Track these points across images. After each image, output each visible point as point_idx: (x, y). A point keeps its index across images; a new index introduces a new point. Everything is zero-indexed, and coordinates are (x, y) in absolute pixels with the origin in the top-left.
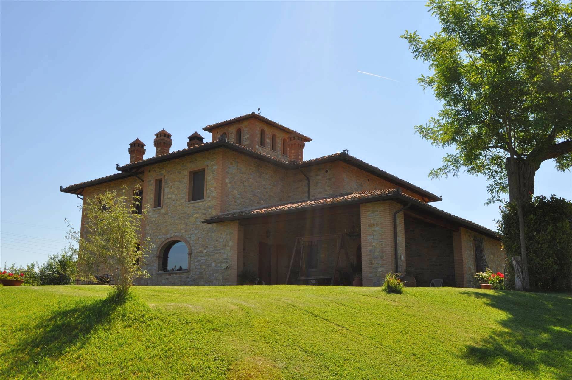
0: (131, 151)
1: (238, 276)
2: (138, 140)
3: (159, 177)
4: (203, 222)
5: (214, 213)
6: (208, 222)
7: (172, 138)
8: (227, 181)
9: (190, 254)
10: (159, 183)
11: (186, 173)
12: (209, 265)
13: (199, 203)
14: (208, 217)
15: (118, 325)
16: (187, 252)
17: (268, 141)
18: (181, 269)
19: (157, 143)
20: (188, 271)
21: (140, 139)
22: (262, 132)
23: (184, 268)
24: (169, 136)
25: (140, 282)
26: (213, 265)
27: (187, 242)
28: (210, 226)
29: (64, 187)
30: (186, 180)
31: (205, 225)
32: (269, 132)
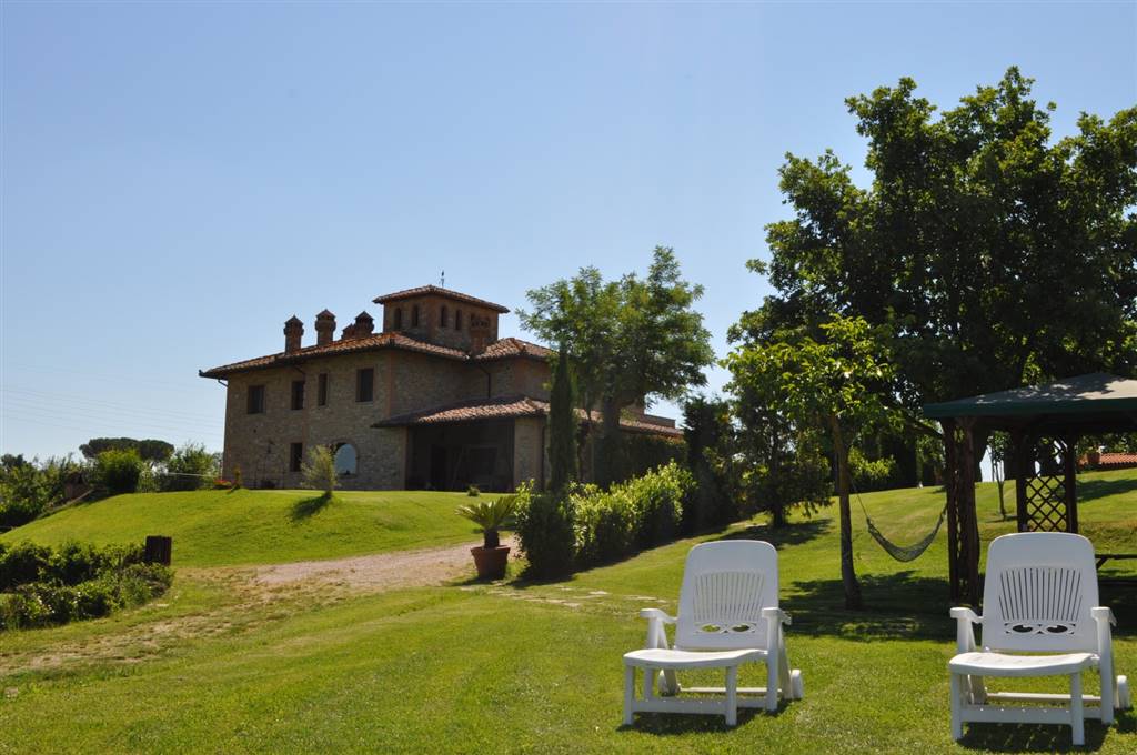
0: (286, 331)
1: (406, 481)
2: (294, 318)
3: (323, 373)
4: (372, 427)
5: (383, 416)
6: (376, 426)
7: (336, 320)
8: (397, 382)
9: (358, 458)
10: (324, 379)
11: (354, 370)
12: (378, 470)
13: (368, 405)
14: (377, 421)
15: (330, 507)
16: (355, 456)
17: (451, 320)
18: (348, 473)
19: (318, 326)
20: (355, 476)
21: (297, 317)
22: (444, 310)
23: (351, 472)
24: (332, 317)
25: (337, 489)
26: (382, 470)
27: (355, 446)
28: (379, 430)
29: (204, 371)
30: (354, 378)
31: (374, 429)
32: (452, 308)
